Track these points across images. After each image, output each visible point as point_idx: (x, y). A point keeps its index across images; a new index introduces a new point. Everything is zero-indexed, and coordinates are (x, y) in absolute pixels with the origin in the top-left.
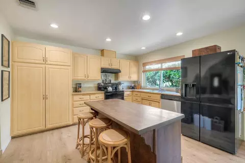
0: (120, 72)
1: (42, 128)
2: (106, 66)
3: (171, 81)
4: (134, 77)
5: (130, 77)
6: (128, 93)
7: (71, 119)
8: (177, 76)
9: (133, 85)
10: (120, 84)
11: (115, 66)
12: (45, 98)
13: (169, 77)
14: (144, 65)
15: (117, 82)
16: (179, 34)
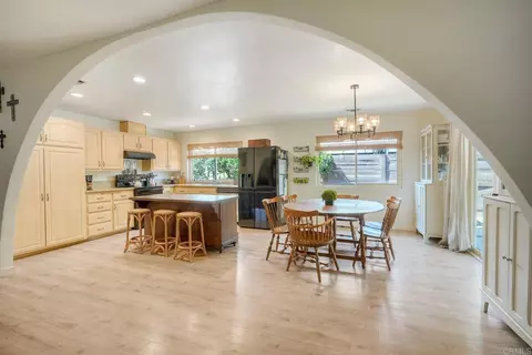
0: (154, 157)
1: (41, 246)
2: (131, 148)
3: (228, 171)
4: (175, 166)
5: (168, 166)
6: (169, 189)
7: (85, 231)
8: (234, 165)
9: (172, 178)
10: (151, 176)
11: (145, 149)
12: (45, 198)
13: (224, 166)
14: (190, 147)
15: (146, 173)
16: (236, 120)
